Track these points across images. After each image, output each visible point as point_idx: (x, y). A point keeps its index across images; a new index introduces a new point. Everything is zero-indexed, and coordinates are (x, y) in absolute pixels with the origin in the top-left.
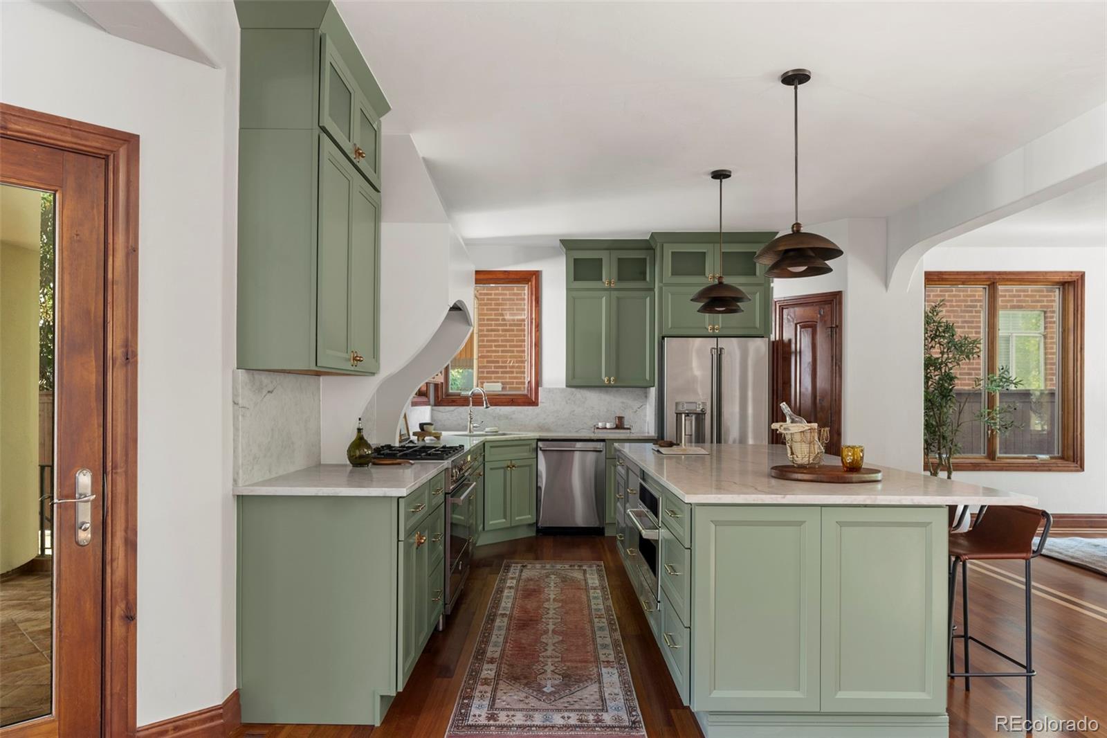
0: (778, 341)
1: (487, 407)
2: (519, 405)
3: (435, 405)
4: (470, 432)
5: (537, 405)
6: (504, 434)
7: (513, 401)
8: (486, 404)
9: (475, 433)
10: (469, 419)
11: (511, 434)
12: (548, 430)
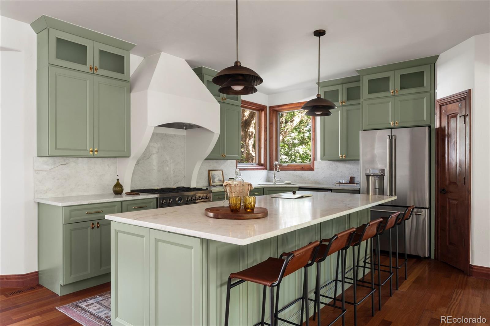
0: (438, 128)
1: (278, 171)
2: (305, 170)
3: (270, 170)
4: (274, 183)
5: (314, 170)
6: (294, 185)
7: (303, 169)
8: (278, 169)
9: (277, 183)
10: (274, 177)
11: (295, 185)
12: (319, 183)
